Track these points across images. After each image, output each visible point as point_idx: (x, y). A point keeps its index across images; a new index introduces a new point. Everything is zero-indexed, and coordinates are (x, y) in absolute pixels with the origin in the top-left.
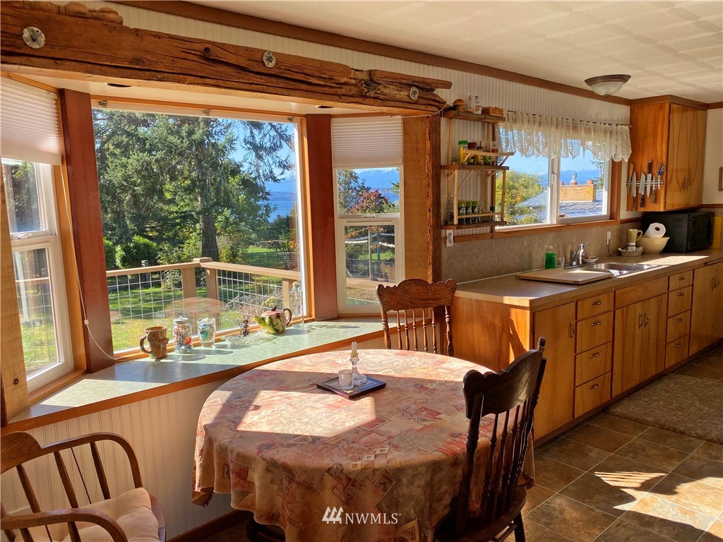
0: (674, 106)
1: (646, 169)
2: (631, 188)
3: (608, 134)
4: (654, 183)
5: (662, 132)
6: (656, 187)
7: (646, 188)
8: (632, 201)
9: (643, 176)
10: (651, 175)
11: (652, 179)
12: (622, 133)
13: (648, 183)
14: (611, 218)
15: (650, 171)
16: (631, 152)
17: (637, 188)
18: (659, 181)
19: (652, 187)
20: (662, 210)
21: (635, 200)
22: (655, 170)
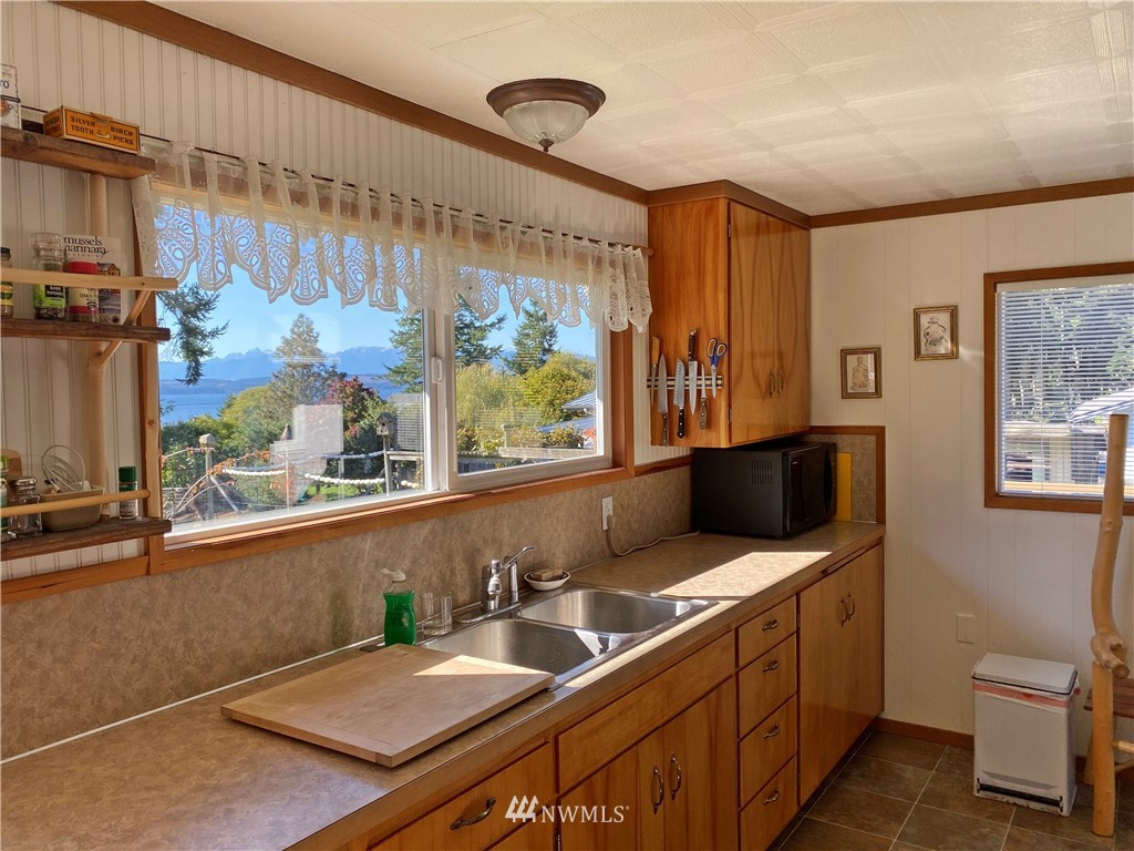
0: (739, 211)
1: (685, 351)
2: (656, 392)
3: (591, 266)
4: (703, 382)
5: (715, 263)
6: (709, 392)
7: (687, 392)
8: (660, 422)
9: (680, 367)
10: (696, 363)
11: (699, 373)
12: (625, 266)
13: (693, 383)
14: (616, 463)
15: (694, 355)
16: (650, 310)
17: (670, 394)
18: (714, 378)
19: (699, 392)
20: (724, 445)
21: (667, 419)
22: (705, 352)
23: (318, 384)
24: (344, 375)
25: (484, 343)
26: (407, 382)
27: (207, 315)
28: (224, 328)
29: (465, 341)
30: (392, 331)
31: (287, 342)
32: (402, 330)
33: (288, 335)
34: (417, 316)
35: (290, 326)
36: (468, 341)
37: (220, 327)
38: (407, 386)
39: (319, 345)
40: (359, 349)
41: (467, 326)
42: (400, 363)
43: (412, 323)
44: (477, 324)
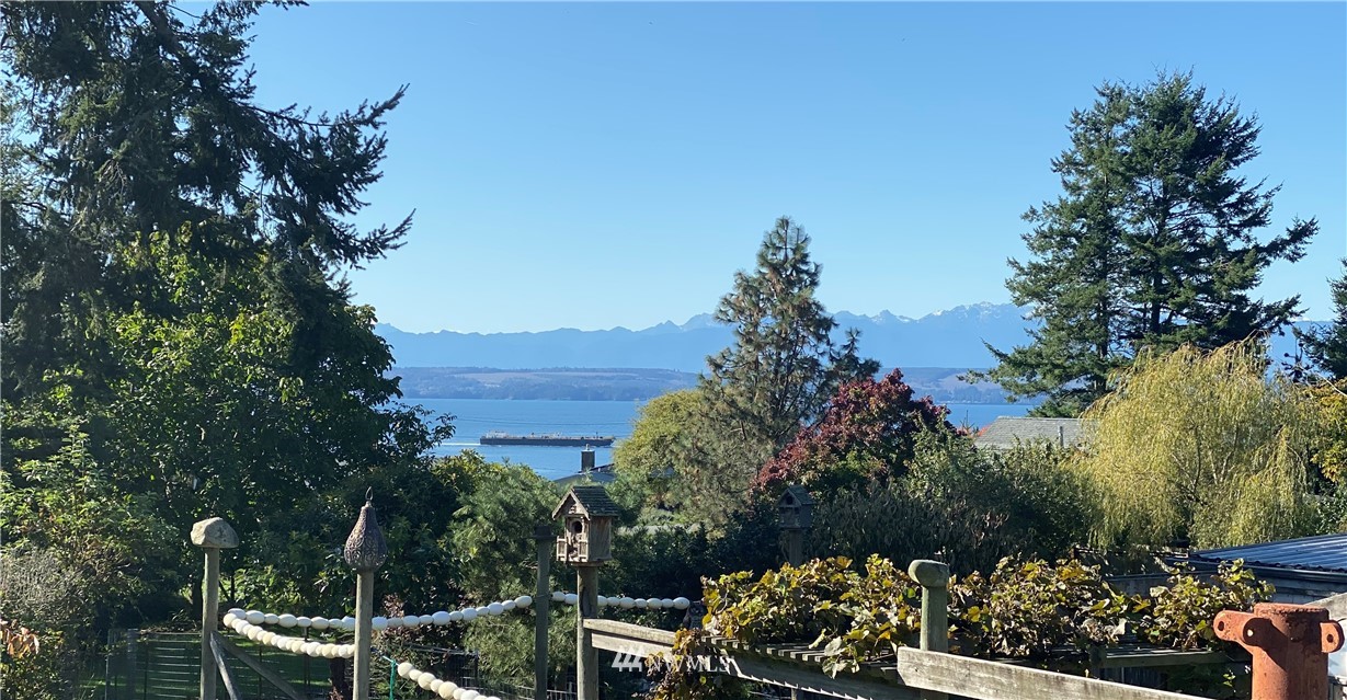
23: (810, 387)
24: (872, 367)
25: (1253, 295)
26: (1044, 390)
27: (358, 195)
28: (400, 231)
29: (1198, 290)
30: (1014, 264)
31: (748, 287)
32: (1039, 259)
33: (752, 269)
34: (1076, 227)
35: (758, 247)
36: (1205, 288)
37: (391, 228)
38: (1044, 398)
39: (818, 295)
40: (975, 310)
41: (1207, 251)
42: (1028, 343)
43: (1063, 244)
44: (1236, 245)
